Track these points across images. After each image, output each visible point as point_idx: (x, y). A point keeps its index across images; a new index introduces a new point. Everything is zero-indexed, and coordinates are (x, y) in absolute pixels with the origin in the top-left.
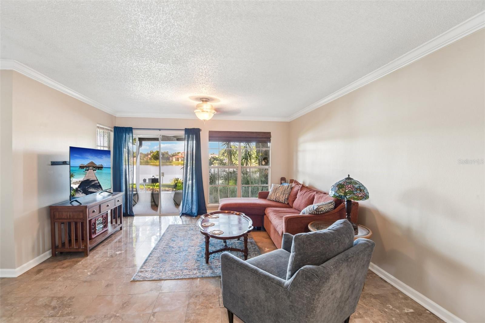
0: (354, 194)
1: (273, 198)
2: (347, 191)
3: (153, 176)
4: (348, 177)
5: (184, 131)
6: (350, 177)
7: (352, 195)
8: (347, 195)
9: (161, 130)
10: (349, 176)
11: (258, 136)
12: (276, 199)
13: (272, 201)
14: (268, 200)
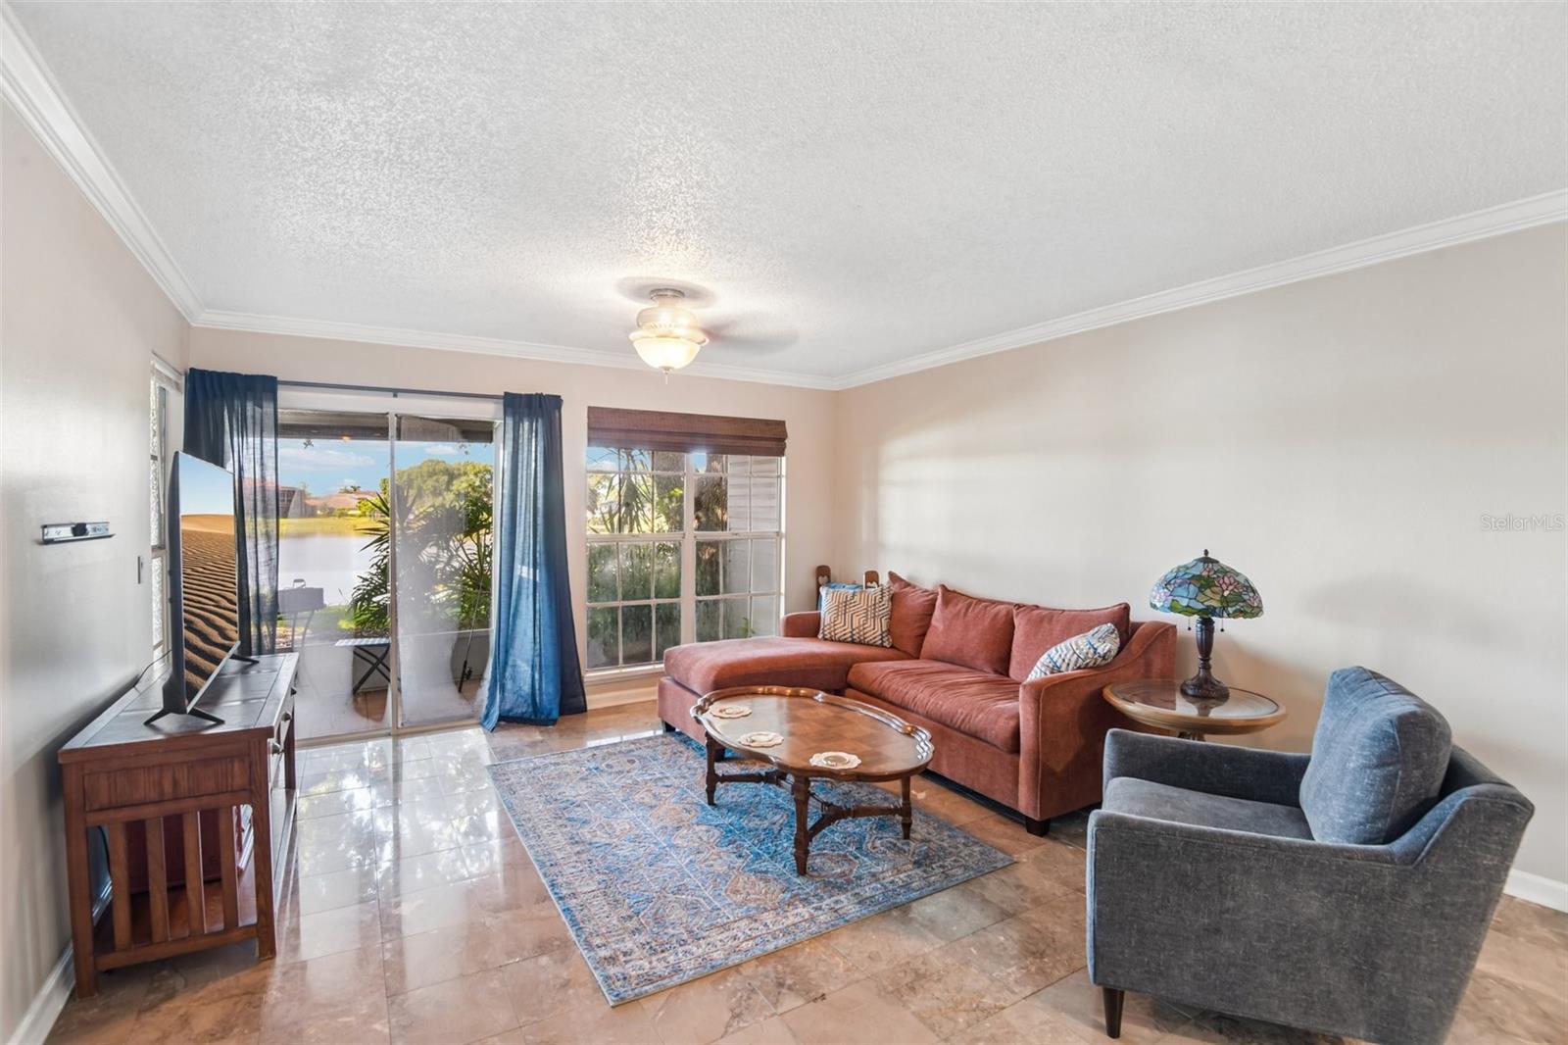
0: (1244, 601)
1: (843, 631)
2: (1226, 593)
3: (296, 581)
4: (1203, 555)
5: (502, 401)
6: (1209, 556)
7: (1242, 604)
8: (1228, 606)
9: (399, 394)
10: (1206, 552)
11: (749, 433)
12: (851, 637)
13: (840, 641)
14: (826, 639)
